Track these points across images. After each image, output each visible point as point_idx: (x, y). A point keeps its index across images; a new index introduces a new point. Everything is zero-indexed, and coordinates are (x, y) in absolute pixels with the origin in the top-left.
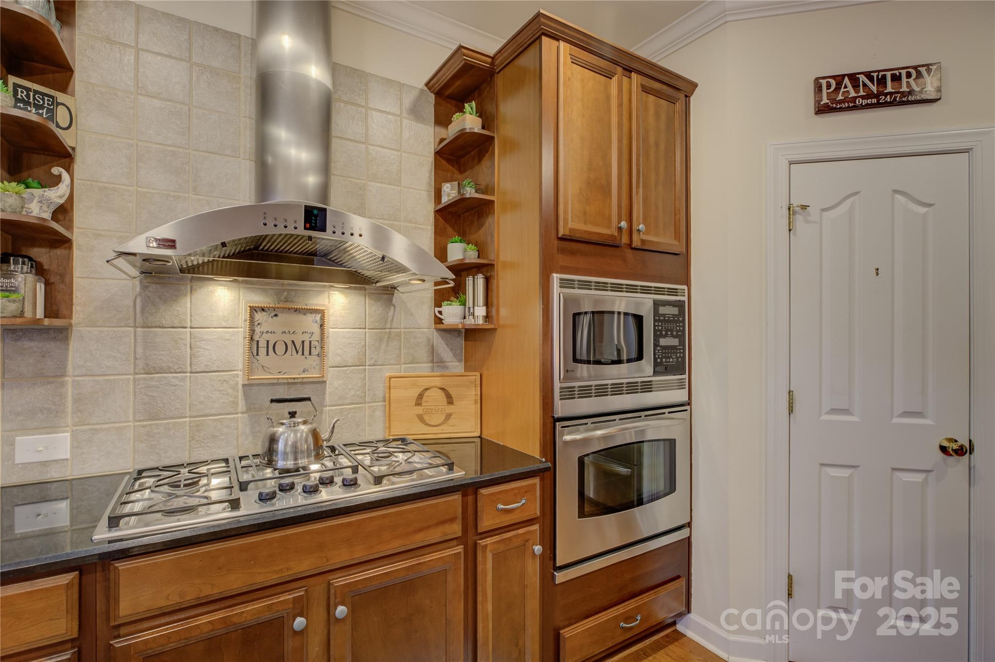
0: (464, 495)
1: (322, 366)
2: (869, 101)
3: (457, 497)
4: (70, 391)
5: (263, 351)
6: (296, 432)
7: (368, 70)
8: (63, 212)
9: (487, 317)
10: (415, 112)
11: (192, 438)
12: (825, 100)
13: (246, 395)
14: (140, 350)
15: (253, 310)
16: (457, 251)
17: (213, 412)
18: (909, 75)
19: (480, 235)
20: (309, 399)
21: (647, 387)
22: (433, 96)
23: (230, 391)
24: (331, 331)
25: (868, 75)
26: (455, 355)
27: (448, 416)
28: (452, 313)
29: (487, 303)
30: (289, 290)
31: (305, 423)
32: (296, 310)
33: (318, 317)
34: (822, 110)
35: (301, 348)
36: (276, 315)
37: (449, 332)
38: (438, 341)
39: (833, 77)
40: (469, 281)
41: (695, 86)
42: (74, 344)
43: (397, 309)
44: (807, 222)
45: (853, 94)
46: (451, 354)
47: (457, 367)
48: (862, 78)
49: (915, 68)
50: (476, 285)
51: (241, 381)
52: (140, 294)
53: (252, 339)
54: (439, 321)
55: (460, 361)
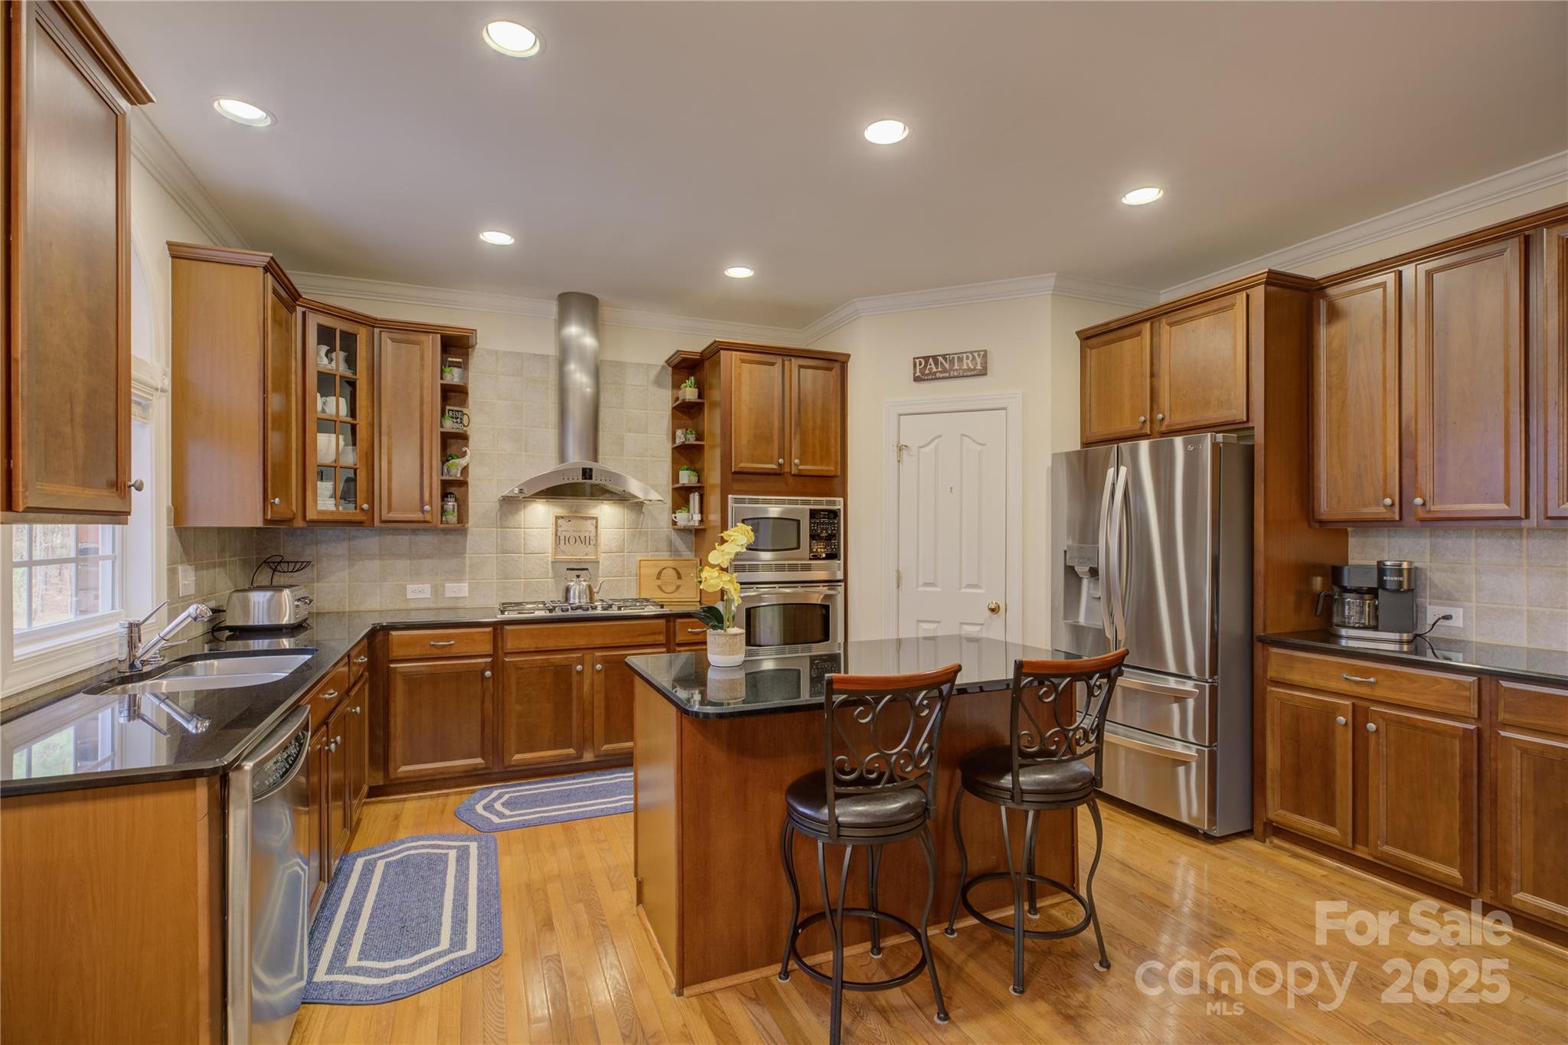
0: (668, 622)
1: (596, 553)
2: (944, 375)
3: (662, 621)
4: (468, 562)
5: (562, 542)
6: (580, 585)
7: (624, 360)
8: (465, 470)
9: (701, 521)
10: (658, 382)
11: (525, 591)
12: (918, 374)
13: (553, 568)
14: (499, 541)
15: (557, 518)
16: (686, 478)
17: (535, 577)
18: (967, 358)
19: (698, 466)
20: (587, 569)
21: (807, 568)
22: (670, 369)
23: (545, 565)
24: (602, 530)
25: (944, 357)
26: (688, 547)
27: (678, 587)
28: (682, 518)
29: (701, 512)
30: (577, 505)
31: (585, 581)
32: (581, 517)
33: (594, 522)
34: (917, 379)
35: (585, 541)
36: (570, 521)
37: (686, 530)
38: (674, 536)
39: (923, 358)
40: (691, 496)
41: (848, 356)
42: (469, 537)
43: (646, 514)
44: (909, 455)
45: (935, 370)
46: (684, 546)
47: (688, 554)
48: (940, 359)
49: (971, 352)
50: (695, 499)
51: (550, 560)
52: (499, 510)
53: (556, 535)
54: (674, 523)
55: (691, 551)
